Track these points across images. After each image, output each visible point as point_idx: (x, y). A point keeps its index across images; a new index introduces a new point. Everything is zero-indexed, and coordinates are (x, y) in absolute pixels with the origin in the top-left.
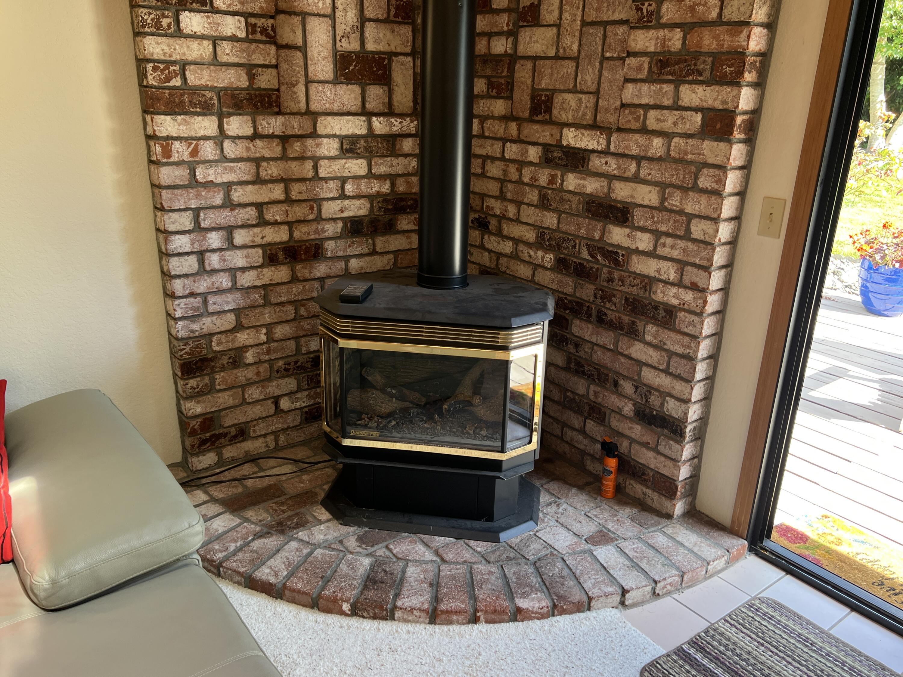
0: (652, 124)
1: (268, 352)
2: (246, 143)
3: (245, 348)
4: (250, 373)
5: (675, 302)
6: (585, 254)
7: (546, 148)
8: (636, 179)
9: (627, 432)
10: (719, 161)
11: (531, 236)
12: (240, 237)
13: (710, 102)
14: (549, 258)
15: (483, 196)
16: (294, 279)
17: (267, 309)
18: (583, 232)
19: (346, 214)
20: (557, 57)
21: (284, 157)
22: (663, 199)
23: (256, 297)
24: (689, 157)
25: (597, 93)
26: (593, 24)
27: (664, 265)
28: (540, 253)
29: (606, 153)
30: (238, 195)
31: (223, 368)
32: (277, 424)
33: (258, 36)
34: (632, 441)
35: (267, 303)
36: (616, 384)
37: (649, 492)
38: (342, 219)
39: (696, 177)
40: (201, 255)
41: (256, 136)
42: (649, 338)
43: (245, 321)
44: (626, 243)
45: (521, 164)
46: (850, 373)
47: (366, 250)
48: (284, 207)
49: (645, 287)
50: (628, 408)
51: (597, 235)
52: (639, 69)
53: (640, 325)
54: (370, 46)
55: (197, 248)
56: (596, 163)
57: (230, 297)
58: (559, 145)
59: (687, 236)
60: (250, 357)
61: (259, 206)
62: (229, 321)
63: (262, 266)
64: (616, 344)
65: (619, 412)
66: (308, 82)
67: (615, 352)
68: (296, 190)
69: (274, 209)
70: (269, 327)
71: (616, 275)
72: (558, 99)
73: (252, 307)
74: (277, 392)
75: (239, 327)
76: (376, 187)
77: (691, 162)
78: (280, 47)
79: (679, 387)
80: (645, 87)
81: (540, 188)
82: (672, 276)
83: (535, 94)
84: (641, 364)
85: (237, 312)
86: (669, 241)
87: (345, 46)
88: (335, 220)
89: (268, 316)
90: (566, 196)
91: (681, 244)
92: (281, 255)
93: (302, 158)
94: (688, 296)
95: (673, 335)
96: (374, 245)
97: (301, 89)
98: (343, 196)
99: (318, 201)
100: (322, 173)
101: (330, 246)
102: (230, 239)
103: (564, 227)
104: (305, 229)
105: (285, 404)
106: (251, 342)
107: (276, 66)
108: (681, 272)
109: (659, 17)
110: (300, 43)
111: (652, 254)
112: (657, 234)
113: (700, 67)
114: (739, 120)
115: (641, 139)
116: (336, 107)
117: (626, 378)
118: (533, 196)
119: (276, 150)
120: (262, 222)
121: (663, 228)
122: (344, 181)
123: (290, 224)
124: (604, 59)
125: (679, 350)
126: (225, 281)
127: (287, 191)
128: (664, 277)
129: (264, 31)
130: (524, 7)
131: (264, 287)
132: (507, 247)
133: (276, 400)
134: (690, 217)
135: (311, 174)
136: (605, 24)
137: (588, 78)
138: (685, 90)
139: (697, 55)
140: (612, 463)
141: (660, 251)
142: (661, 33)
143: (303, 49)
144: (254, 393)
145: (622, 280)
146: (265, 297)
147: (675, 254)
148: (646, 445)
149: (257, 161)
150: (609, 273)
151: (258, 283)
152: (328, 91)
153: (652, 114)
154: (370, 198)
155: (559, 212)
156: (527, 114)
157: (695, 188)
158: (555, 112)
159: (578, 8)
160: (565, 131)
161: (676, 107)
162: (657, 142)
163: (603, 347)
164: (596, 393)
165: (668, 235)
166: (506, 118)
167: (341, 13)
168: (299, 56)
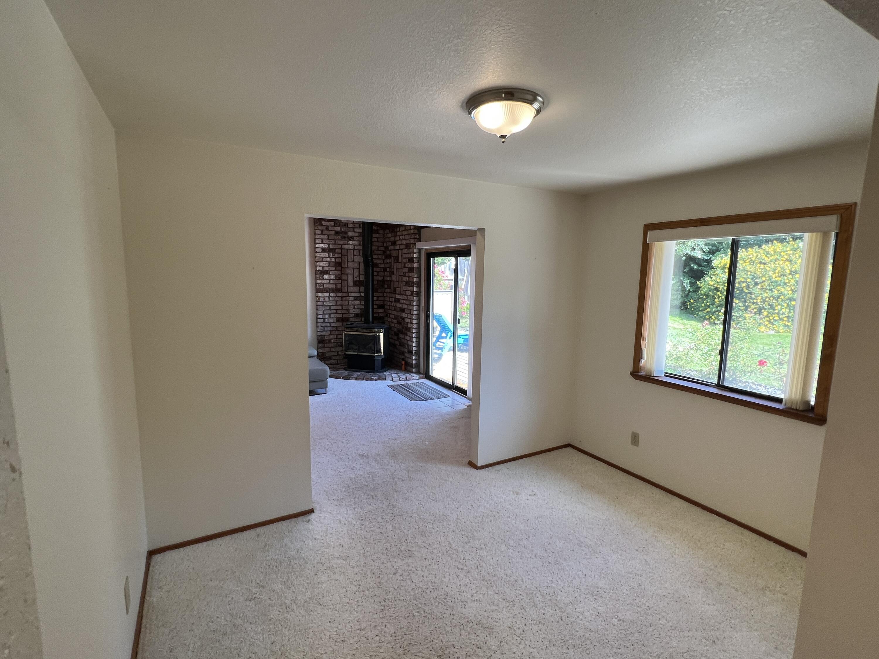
2: (334, 298)
3: (332, 339)
5: (409, 326)
6: (400, 320)
8: (405, 304)
12: (332, 316)
13: (410, 290)
14: (396, 321)
15: (387, 309)
16: (343, 325)
17: (337, 332)
18: (400, 315)
19: (355, 312)
20: (396, 281)
21: (342, 300)
22: (408, 307)
24: (409, 299)
25: (400, 288)
26: (399, 275)
27: (409, 320)
29: (401, 299)
31: (327, 343)
34: (407, 357)
35: (337, 330)
37: (410, 368)
38: (354, 314)
39: (410, 303)
40: (324, 319)
44: (404, 316)
45: (392, 302)
48: (342, 311)
49: (405, 324)
52: (404, 284)
54: (361, 279)
55: (323, 317)
56: (400, 301)
57: (329, 328)
58: (396, 298)
62: (329, 333)
63: (336, 322)
66: (348, 286)
68: (344, 307)
69: (339, 311)
70: (337, 335)
72: (396, 289)
75: (330, 334)
76: (361, 307)
78: (342, 280)
79: (412, 344)
80: (405, 287)
81: (394, 307)
84: (405, 339)
85: (330, 331)
87: (355, 279)
88: (352, 313)
90: (397, 308)
91: (409, 315)
92: (340, 320)
97: (346, 288)
98: (354, 309)
99: (349, 309)
100: (350, 304)
101: (351, 319)
102: (330, 316)
104: (345, 315)
105: (340, 353)
109: (405, 275)
110: (346, 279)
113: (409, 284)
115: (405, 296)
116: (354, 291)
120: (337, 313)
122: (355, 305)
123: (342, 314)
124: (401, 282)
126: (328, 324)
127: (342, 307)
128: (409, 322)
130: (392, 271)
131: (336, 326)
132: (390, 320)
134: (410, 310)
136: (401, 275)
137: (399, 285)
139: (408, 282)
142: (405, 278)
148: (409, 358)
149: (336, 301)
152: (352, 288)
154: (361, 309)
156: (393, 292)
157: (410, 305)
158: (396, 291)
159: (398, 272)
160: (397, 295)
161: (406, 290)
165: (407, 313)
166: (390, 293)
167: (355, 273)
168: (346, 282)
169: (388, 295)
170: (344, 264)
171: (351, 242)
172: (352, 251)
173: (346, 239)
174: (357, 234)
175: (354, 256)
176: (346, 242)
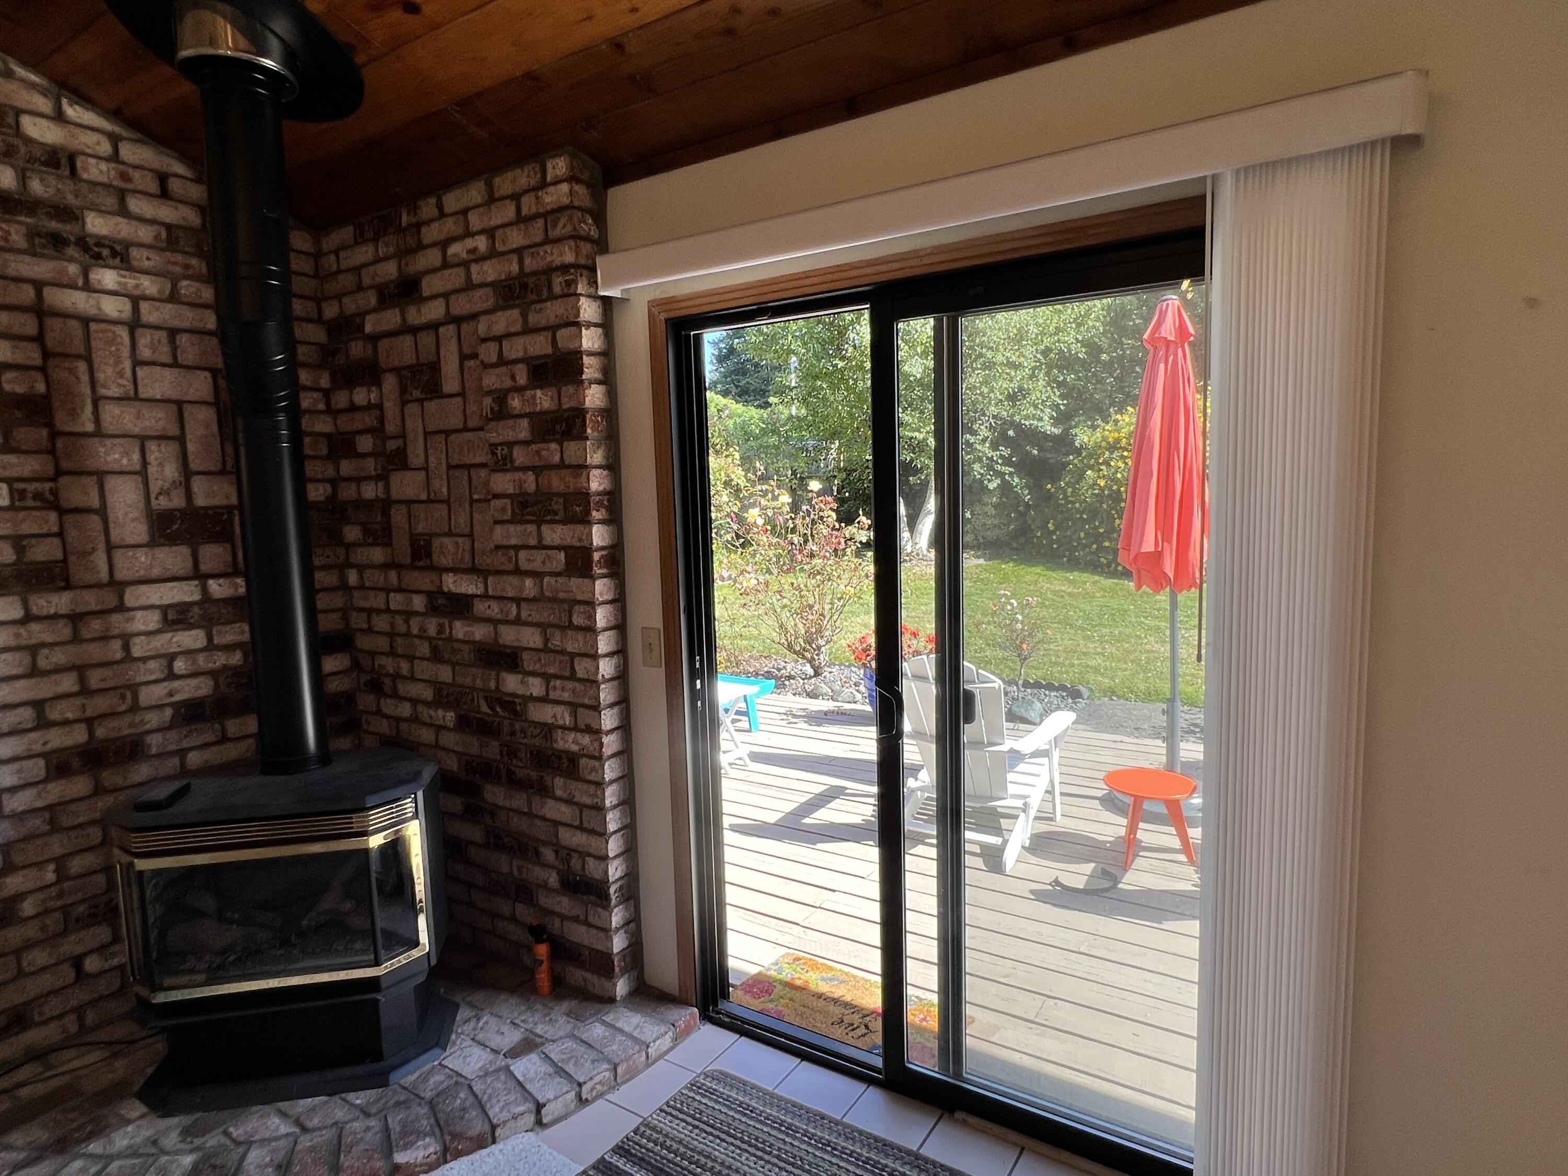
0: (524, 565)
1: (60, 895)
2: (12, 630)
3: (20, 897)
4: (31, 931)
5: (575, 748)
6: (484, 708)
7: (429, 594)
8: (518, 621)
9: (557, 909)
10: (586, 597)
11: (428, 693)
12: (8, 747)
13: (568, 541)
14: (450, 717)
15: (373, 654)
16: (99, 790)
17: (56, 838)
18: (479, 683)
19: (177, 698)
20: (429, 501)
21: (76, 639)
22: (546, 641)
23: (38, 823)
24: (561, 595)
25: (471, 535)
26: (457, 467)
27: (559, 709)
28: (440, 712)
29: (485, 596)
30: (2, 694)
32: (81, 996)
33: (30, 503)
34: (563, 917)
35: (55, 827)
36: (537, 853)
37: (588, 975)
38: (171, 705)
39: (570, 616)
41: (28, 618)
42: (559, 793)
43: (17, 859)
44: (521, 691)
45: (408, 614)
46: (848, 791)
47: (213, 738)
48: (79, 701)
49: (545, 737)
50: (553, 880)
51: (492, 685)
52: (504, 509)
53: (548, 779)
54: (201, 501)
56: (480, 607)
58: (440, 592)
59: (573, 677)
60: (28, 908)
61: (38, 705)
63: (46, 780)
64: (530, 805)
65: (544, 886)
66: (110, 548)
67: (530, 815)
68: (96, 678)
69: (63, 704)
70: (60, 862)
71: (517, 726)
72: (436, 543)
73: (27, 839)
74: (78, 950)
75: (8, 868)
76: (220, 660)
77: (563, 601)
78: (62, 512)
79: (594, 843)
80: (511, 528)
81: (430, 639)
82: (568, 720)
83: (414, 539)
84: (556, 824)
85: (5, 847)
86: (558, 683)
87: (163, 503)
88: (161, 707)
89: (57, 845)
90: (457, 645)
91: (570, 685)
92: (76, 763)
93: (104, 638)
94: (586, 740)
95: (580, 785)
96: (224, 730)
97: (100, 557)
98: (171, 676)
99: (134, 688)
100: (137, 652)
101: (155, 742)
103: (460, 680)
104: (113, 723)
105: (92, 964)
106: (30, 886)
107: (60, 534)
108: (574, 714)
109: (512, 461)
110: (95, 503)
111: (544, 700)
112: (547, 678)
113: (555, 507)
114: (596, 556)
115: (513, 580)
116: (156, 572)
117: (545, 843)
118: (424, 649)
119: (64, 631)
120: (43, 724)
121: (551, 670)
122: (171, 658)
123: (89, 722)
124: (472, 501)
125: (587, 800)
127: (82, 680)
128: (561, 722)
129: (38, 496)
130: (391, 451)
131: (50, 808)
132: (405, 710)
133: (77, 962)
134: (573, 656)
135: (119, 655)
136: (468, 467)
137: (461, 521)
138: (545, 528)
139: (550, 496)
140: (542, 950)
141: (552, 695)
142: (518, 475)
143: (102, 512)
144: (40, 957)
145: (523, 731)
146: (52, 821)
147: (566, 696)
148: (575, 919)
149: (33, 650)
150: (511, 725)
151: (39, 804)
152: (142, 557)
153: (523, 554)
154: (213, 674)
155: (454, 664)
156: (408, 561)
157: (571, 626)
158: (435, 557)
159: (442, 452)
160: (444, 576)
161: (541, 547)
162: (529, 582)
163: (519, 812)
164: (520, 869)
165: (556, 677)
166: (385, 566)
167: (155, 469)
168: (95, 520)
169: (374, 577)
170: (73, 414)
171: (108, 278)
172: (123, 333)
173: (71, 251)
174: (145, 233)
175: (137, 363)
176: (73, 269)
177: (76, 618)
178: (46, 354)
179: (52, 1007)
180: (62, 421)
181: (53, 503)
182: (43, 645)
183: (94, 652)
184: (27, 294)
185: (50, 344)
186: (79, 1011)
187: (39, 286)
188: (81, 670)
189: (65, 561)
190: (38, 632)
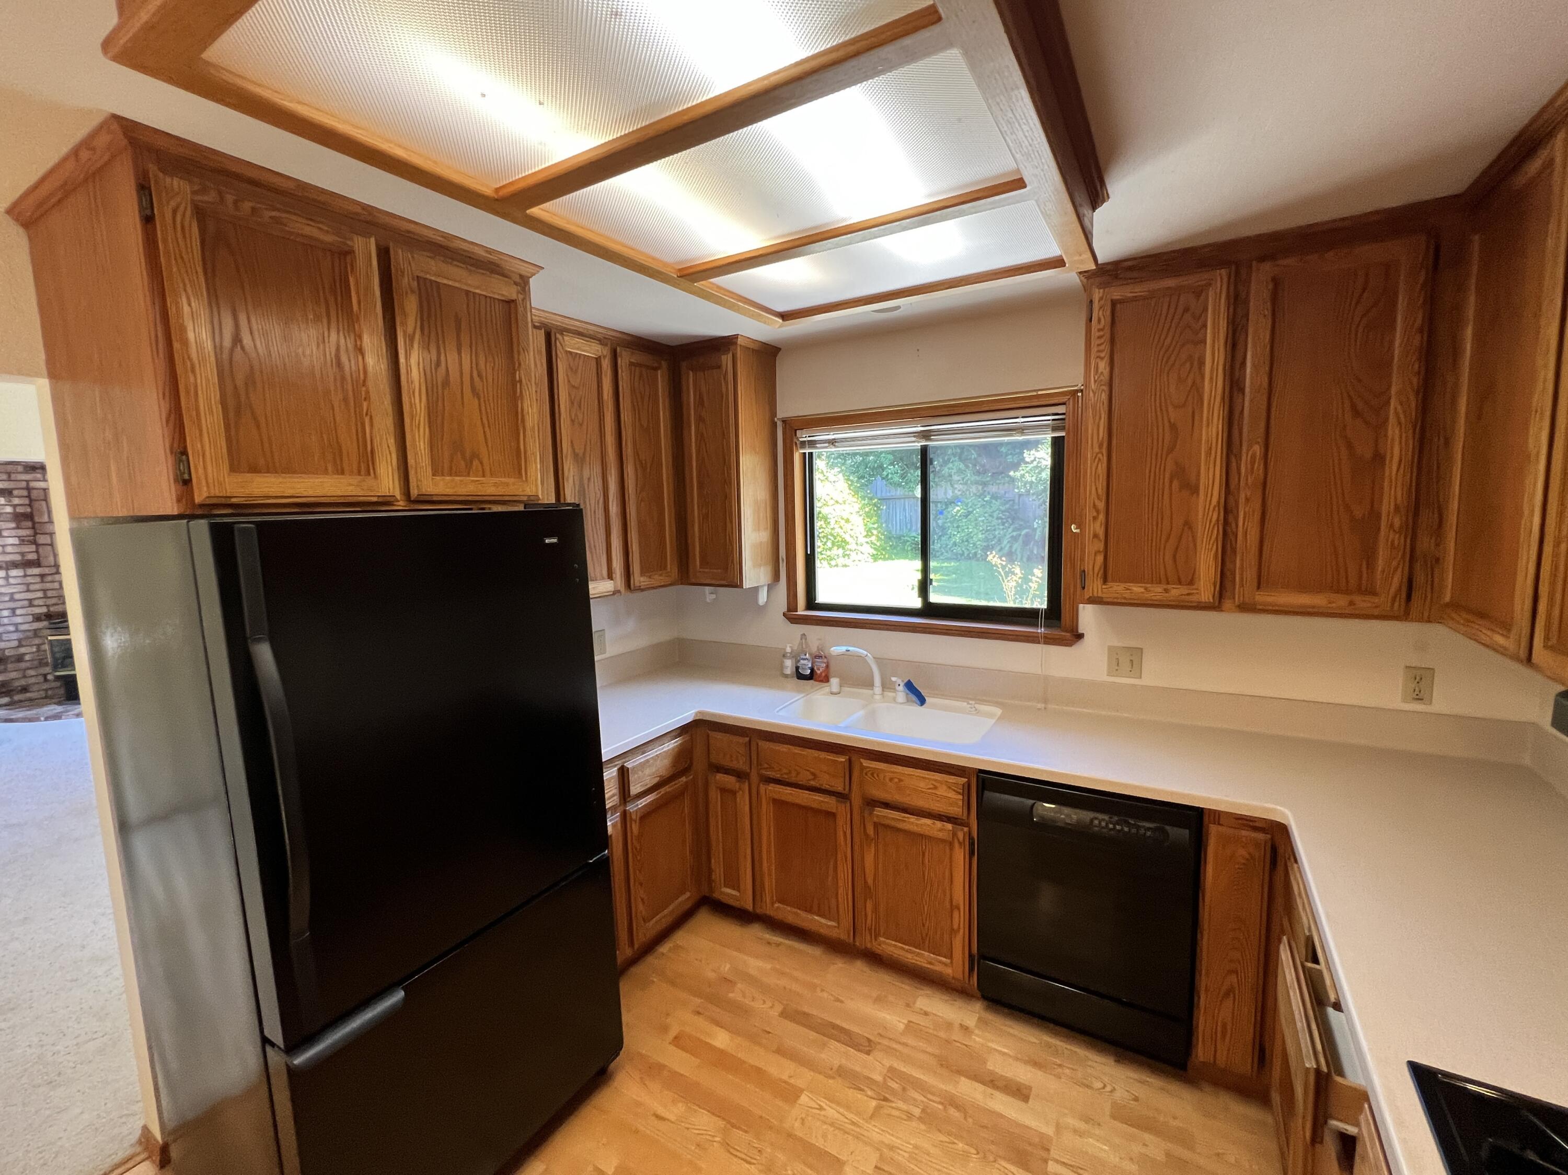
21: (42, 582)
30: (17, 596)
33: (26, 543)
41: (25, 576)
48: (44, 600)
60: (27, 658)
61: (30, 600)
63: (33, 622)
74: (46, 672)
106: (27, 652)
119: (38, 579)
133: (45, 676)
144: (32, 672)
146: (32, 634)
149: (28, 585)
151: (29, 629)
168: (49, 548)
177: (42, 576)
178: (31, 500)
179: (35, 688)
180: (37, 519)
181: (34, 542)
182: (31, 583)
183: (48, 586)
184: (24, 484)
185: (33, 497)
186: (46, 690)
187: (27, 481)
188: (45, 591)
189: (38, 559)
190: (30, 580)
